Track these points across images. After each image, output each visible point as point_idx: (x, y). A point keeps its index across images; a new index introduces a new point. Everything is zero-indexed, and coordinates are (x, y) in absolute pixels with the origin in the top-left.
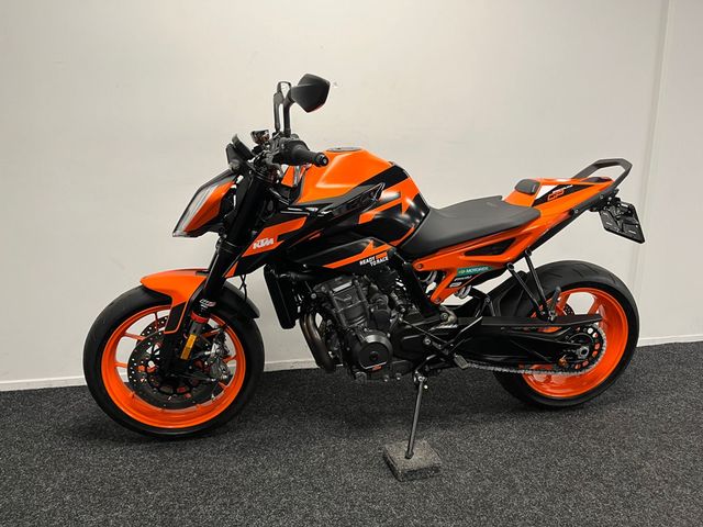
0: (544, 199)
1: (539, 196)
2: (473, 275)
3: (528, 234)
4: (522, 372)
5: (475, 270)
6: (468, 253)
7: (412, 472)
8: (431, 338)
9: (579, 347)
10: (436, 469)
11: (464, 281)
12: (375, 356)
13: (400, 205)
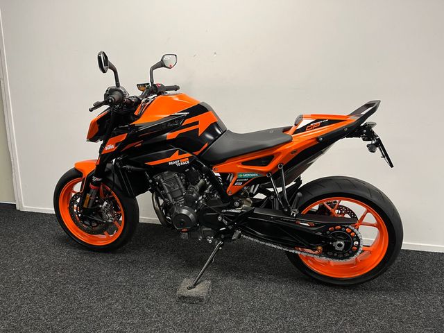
0: (303, 129)
1: (299, 127)
2: (249, 179)
3: (279, 153)
4: (299, 253)
5: (249, 175)
6: (244, 163)
7: (183, 297)
8: (222, 217)
9: (336, 241)
10: (201, 300)
11: (244, 182)
12: (182, 222)
13: (198, 129)
